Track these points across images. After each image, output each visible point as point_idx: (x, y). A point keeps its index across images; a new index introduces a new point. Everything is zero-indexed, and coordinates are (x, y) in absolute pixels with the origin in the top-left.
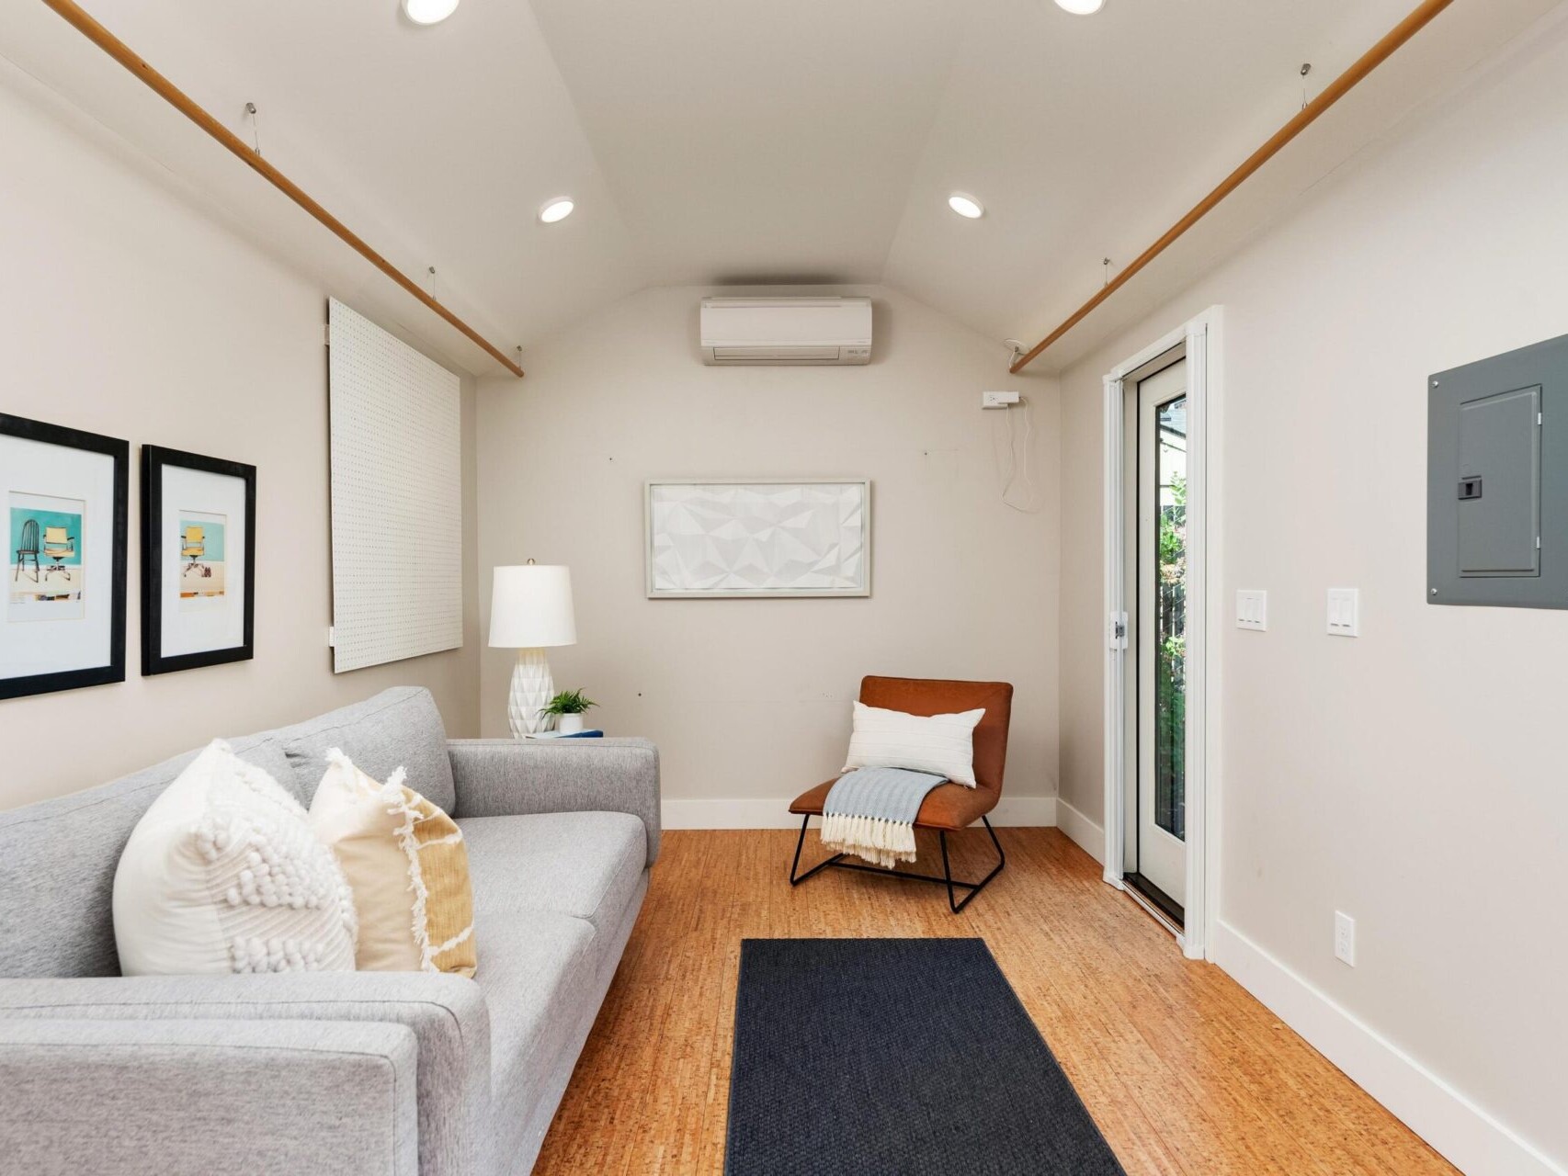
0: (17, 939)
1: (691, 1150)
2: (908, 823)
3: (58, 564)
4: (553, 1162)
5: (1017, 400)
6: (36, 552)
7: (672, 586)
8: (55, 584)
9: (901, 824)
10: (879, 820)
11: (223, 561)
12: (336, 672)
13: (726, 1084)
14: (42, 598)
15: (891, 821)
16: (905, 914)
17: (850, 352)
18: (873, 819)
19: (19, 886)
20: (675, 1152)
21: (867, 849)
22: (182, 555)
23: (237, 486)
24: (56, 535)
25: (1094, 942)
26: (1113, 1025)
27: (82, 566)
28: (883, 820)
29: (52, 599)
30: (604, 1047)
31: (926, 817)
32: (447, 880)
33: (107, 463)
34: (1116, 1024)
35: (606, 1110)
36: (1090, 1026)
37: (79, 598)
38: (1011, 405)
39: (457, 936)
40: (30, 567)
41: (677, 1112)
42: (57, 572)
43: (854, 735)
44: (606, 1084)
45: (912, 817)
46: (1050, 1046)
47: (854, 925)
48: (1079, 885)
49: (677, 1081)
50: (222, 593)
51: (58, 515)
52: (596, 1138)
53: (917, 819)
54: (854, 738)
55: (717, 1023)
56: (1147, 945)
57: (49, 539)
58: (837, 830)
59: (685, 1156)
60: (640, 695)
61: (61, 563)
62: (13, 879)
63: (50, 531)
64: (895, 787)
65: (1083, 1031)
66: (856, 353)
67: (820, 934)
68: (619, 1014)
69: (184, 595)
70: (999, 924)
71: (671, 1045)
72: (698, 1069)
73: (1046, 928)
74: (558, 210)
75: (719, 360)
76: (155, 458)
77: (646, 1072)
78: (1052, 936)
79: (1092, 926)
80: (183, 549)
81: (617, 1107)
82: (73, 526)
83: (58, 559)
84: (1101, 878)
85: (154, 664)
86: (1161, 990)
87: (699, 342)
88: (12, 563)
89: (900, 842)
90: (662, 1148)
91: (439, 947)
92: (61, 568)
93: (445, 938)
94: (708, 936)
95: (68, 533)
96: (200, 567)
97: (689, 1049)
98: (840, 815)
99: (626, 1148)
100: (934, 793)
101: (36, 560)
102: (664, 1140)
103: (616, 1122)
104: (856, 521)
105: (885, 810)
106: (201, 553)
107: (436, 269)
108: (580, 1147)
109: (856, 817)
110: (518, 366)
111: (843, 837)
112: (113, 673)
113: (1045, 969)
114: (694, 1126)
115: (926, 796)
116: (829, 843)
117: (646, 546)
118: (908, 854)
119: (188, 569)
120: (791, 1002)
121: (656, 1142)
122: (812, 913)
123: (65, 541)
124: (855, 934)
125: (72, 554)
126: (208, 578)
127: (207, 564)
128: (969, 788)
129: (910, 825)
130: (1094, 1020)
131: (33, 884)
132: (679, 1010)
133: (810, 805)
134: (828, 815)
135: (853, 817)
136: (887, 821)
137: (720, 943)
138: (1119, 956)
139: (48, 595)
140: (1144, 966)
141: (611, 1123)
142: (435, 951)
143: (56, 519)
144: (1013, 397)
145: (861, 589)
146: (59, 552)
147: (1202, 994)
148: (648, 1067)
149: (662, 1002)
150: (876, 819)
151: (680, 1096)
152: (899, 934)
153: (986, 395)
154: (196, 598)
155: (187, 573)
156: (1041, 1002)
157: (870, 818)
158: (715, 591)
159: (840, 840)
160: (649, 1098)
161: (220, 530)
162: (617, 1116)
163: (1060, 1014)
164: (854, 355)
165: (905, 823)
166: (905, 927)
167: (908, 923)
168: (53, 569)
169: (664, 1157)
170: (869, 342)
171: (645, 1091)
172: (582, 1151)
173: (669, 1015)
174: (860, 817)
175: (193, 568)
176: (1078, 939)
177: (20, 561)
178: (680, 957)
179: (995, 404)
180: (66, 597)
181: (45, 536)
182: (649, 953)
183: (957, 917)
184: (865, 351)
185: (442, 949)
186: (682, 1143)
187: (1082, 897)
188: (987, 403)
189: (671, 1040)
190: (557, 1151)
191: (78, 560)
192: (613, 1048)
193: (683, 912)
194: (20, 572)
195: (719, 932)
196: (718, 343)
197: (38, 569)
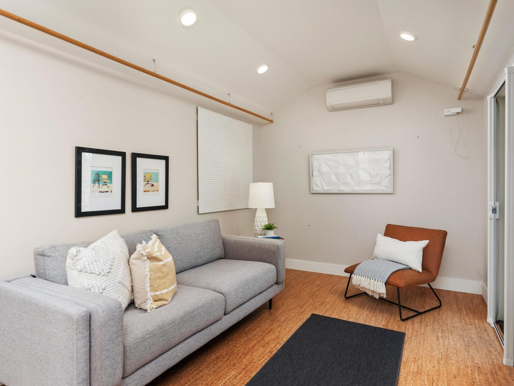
0: (56, 272)
1: (242, 376)
2: (383, 282)
3: (105, 184)
4: (204, 366)
5: (460, 111)
6: (99, 181)
7: (320, 189)
8: (104, 188)
9: (380, 282)
10: (373, 279)
11: (158, 182)
12: (199, 213)
13: (269, 358)
14: (100, 192)
15: (377, 280)
16: (381, 317)
17: (384, 100)
18: (370, 278)
19: (58, 260)
20: (237, 375)
21: (369, 290)
22: (144, 181)
23: (163, 162)
24: (105, 177)
25: (458, 346)
26: (438, 382)
27: (112, 184)
28: (374, 279)
29: (103, 192)
30: (243, 337)
31: (391, 280)
32: (158, 274)
33: (119, 158)
34: (439, 382)
35: (229, 356)
36: (426, 379)
37: (111, 192)
38: (458, 113)
39: (161, 291)
40: (97, 185)
41: (247, 363)
42: (105, 186)
43: (376, 246)
44: (235, 348)
45: (385, 280)
46: (400, 381)
47: (357, 317)
48: (472, 321)
49: (255, 354)
50: (158, 191)
51: (105, 172)
52: (220, 364)
53: (387, 281)
54: (376, 247)
55: (282, 339)
56: (486, 353)
57: (102, 177)
58: (359, 280)
59: (239, 377)
60: (309, 226)
61: (106, 183)
62: (57, 258)
63: (103, 176)
64: (382, 267)
65: (421, 380)
66: (386, 100)
67: (342, 317)
68: (256, 328)
69: (145, 191)
70: (419, 329)
71: (263, 342)
72: (264, 352)
73: (440, 335)
74: (263, 69)
75: (335, 109)
76: (135, 156)
77: (249, 348)
78: (440, 339)
79: (463, 339)
80: (144, 179)
81: (233, 356)
82: (110, 175)
83: (105, 182)
84: (486, 320)
85: (135, 209)
86: (476, 374)
87: (326, 104)
88: (92, 183)
89: (380, 289)
90: (234, 372)
91: (154, 293)
92: (106, 185)
93: (156, 291)
94: (302, 310)
95: (108, 176)
96: (150, 184)
97: (267, 345)
98: (359, 275)
99: (225, 369)
100: (397, 272)
101: (99, 183)
102: (237, 370)
103: (229, 360)
104: (387, 165)
105: (375, 276)
106: (150, 180)
107: (230, 94)
108: (213, 365)
109: (365, 277)
110: (271, 120)
111: (359, 284)
112: (122, 211)
113: (425, 352)
114: (249, 369)
115: (393, 272)
116: (355, 285)
117: (310, 175)
118: (384, 294)
119: (146, 185)
120: (312, 338)
121: (234, 370)
122: (345, 310)
123: (107, 178)
124: (355, 320)
125: (109, 181)
126: (153, 187)
127: (152, 183)
128: (419, 272)
129: (384, 283)
130: (430, 377)
131: (61, 260)
132: (274, 331)
133: (350, 270)
134: (355, 274)
135: (363, 277)
136: (375, 280)
137: (305, 313)
138: (466, 355)
139: (102, 191)
140: (476, 362)
141: (227, 360)
142: (152, 294)
143: (105, 173)
144: (459, 110)
145: (390, 191)
146: (105, 181)
147: (497, 381)
148: (250, 347)
149: (272, 327)
150: (372, 279)
151: (253, 358)
152: (373, 324)
153: (446, 110)
154: (148, 192)
155: (146, 186)
156: (411, 364)
157: (369, 278)
158: (334, 191)
159: (358, 285)
160: (243, 356)
161: (157, 174)
162: (230, 359)
163: (416, 370)
164: (385, 101)
165: (382, 282)
166: (377, 322)
167: (379, 321)
168: (104, 185)
169: (233, 375)
170: (390, 95)
171: (243, 354)
172: (213, 366)
173: (270, 332)
174: (366, 277)
175: (148, 184)
176: (452, 343)
177: (94, 183)
178: (288, 315)
179: (450, 113)
180: (108, 192)
181: (101, 177)
182: (279, 312)
183: (402, 322)
184: (389, 99)
185: (155, 294)
186: (241, 373)
187: (469, 327)
188: (446, 114)
189: (264, 340)
190: (207, 364)
191: (111, 183)
192: (246, 338)
193: (301, 300)
194: (94, 186)
195: (307, 309)
196: (333, 104)
197: (99, 185)
